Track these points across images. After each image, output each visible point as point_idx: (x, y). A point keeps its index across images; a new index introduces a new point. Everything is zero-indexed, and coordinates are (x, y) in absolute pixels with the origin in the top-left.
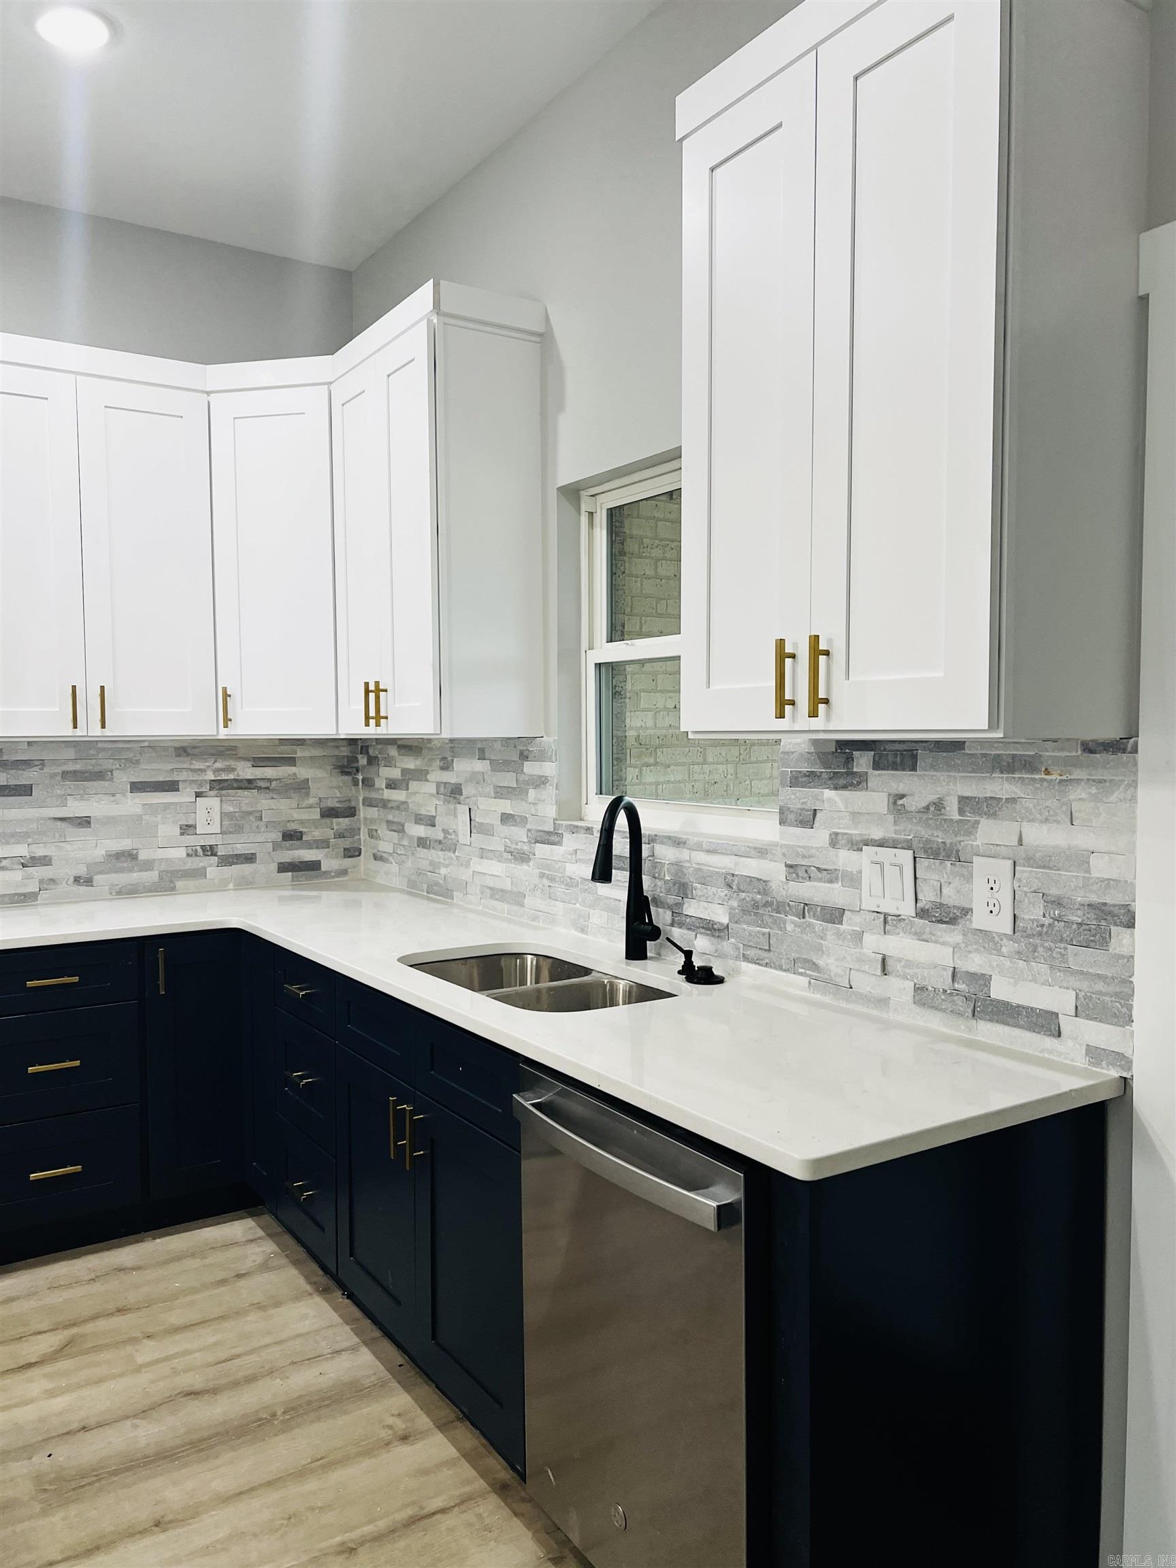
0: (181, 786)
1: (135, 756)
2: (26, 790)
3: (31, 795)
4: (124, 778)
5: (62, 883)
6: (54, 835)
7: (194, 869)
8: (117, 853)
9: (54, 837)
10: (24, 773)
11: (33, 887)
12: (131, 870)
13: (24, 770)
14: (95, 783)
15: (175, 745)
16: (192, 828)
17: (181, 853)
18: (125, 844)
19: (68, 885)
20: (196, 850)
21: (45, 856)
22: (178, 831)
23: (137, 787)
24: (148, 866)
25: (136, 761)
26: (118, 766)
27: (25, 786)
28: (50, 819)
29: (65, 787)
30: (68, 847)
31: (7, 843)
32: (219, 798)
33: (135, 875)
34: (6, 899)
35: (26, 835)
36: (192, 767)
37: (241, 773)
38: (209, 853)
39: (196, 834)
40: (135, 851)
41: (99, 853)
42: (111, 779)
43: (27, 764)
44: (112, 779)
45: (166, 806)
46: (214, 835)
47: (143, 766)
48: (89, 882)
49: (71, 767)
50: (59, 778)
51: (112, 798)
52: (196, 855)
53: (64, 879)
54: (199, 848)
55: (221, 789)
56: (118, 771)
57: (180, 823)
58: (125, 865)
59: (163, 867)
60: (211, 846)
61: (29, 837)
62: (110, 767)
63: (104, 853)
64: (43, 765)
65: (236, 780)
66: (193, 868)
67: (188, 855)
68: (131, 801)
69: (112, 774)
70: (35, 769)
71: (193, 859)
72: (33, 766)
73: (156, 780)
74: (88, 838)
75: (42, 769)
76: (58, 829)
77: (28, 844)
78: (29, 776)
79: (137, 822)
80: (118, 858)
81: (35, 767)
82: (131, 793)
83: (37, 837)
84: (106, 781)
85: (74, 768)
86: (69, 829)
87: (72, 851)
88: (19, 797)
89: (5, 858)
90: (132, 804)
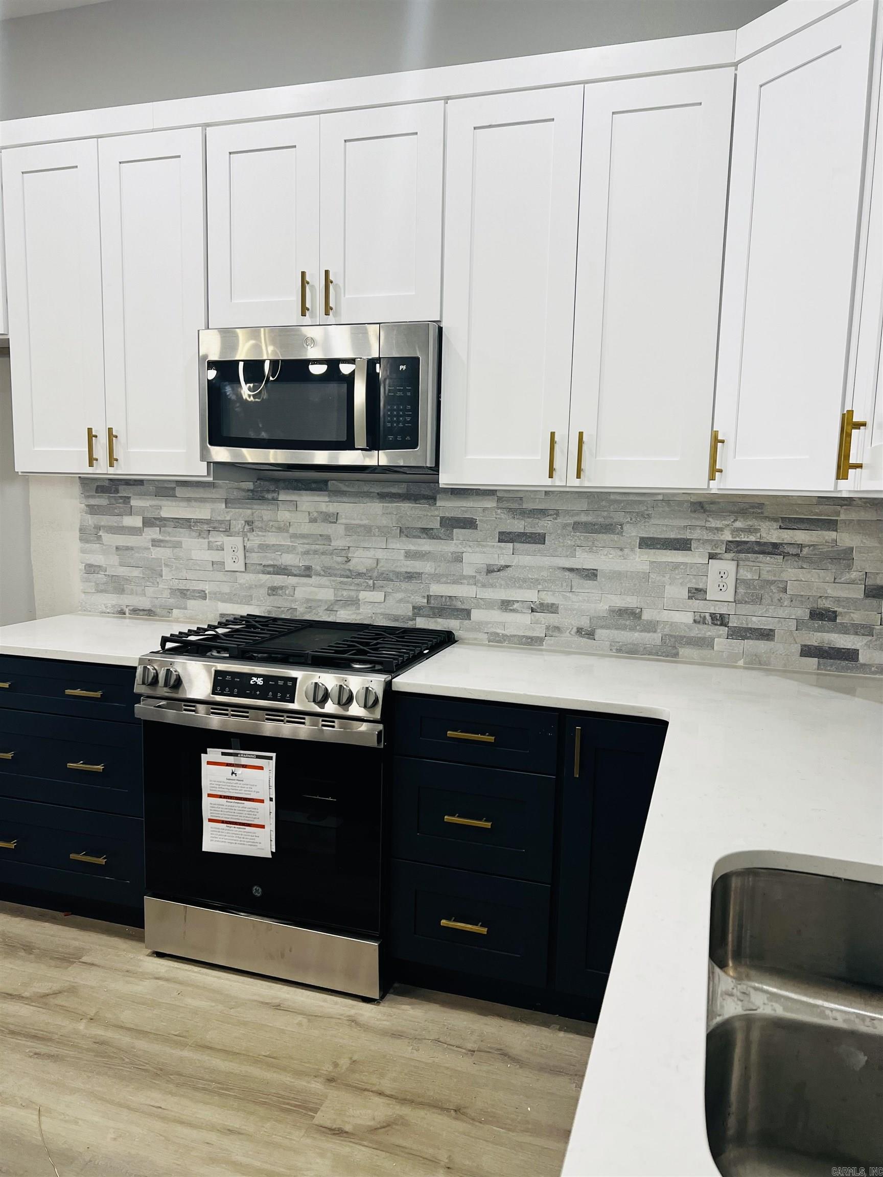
0: (694, 545)
1: (647, 510)
2: (539, 539)
3: (544, 544)
4: (634, 532)
5: (566, 632)
6: (562, 584)
7: (700, 638)
8: (621, 610)
9: (562, 586)
10: (540, 522)
11: (539, 632)
12: (633, 629)
13: (539, 518)
14: (605, 537)
15: (692, 500)
16: (702, 592)
17: (686, 618)
18: (631, 602)
19: (570, 634)
20: (705, 617)
21: (553, 604)
22: (686, 594)
23: (647, 543)
24: (651, 627)
25: (648, 515)
26: (629, 519)
27: (539, 534)
28: (559, 568)
29: (576, 538)
30: (574, 597)
31: (520, 587)
32: (736, 562)
33: (636, 634)
34: (516, 640)
35: (537, 581)
36: (708, 525)
37: (764, 535)
38: (719, 623)
39: (706, 599)
40: (638, 610)
41: (603, 607)
42: (621, 533)
43: (542, 513)
44: (622, 532)
45: (676, 566)
46: (726, 604)
47: (653, 521)
48: (591, 635)
49: (583, 518)
50: (570, 529)
51: (620, 553)
52: (704, 623)
53: (568, 629)
54: (707, 615)
55: (739, 552)
56: (628, 525)
57: (689, 585)
58: (628, 623)
59: (667, 631)
60: (721, 615)
61: (539, 584)
62: (622, 520)
63: (607, 607)
64: (557, 514)
65: (758, 543)
66: (700, 635)
67: (695, 621)
68: (639, 557)
69: (622, 528)
70: (549, 518)
71: (701, 626)
72: (548, 516)
73: (667, 536)
74: (593, 591)
75: (556, 519)
76: (566, 579)
77: (538, 591)
78: (543, 525)
79: (643, 580)
80: (620, 615)
81: (549, 517)
82: (639, 548)
83: (546, 585)
84: (616, 534)
85: (586, 520)
86: (576, 580)
87: (577, 602)
88: (534, 545)
89: (518, 601)
90: (639, 560)
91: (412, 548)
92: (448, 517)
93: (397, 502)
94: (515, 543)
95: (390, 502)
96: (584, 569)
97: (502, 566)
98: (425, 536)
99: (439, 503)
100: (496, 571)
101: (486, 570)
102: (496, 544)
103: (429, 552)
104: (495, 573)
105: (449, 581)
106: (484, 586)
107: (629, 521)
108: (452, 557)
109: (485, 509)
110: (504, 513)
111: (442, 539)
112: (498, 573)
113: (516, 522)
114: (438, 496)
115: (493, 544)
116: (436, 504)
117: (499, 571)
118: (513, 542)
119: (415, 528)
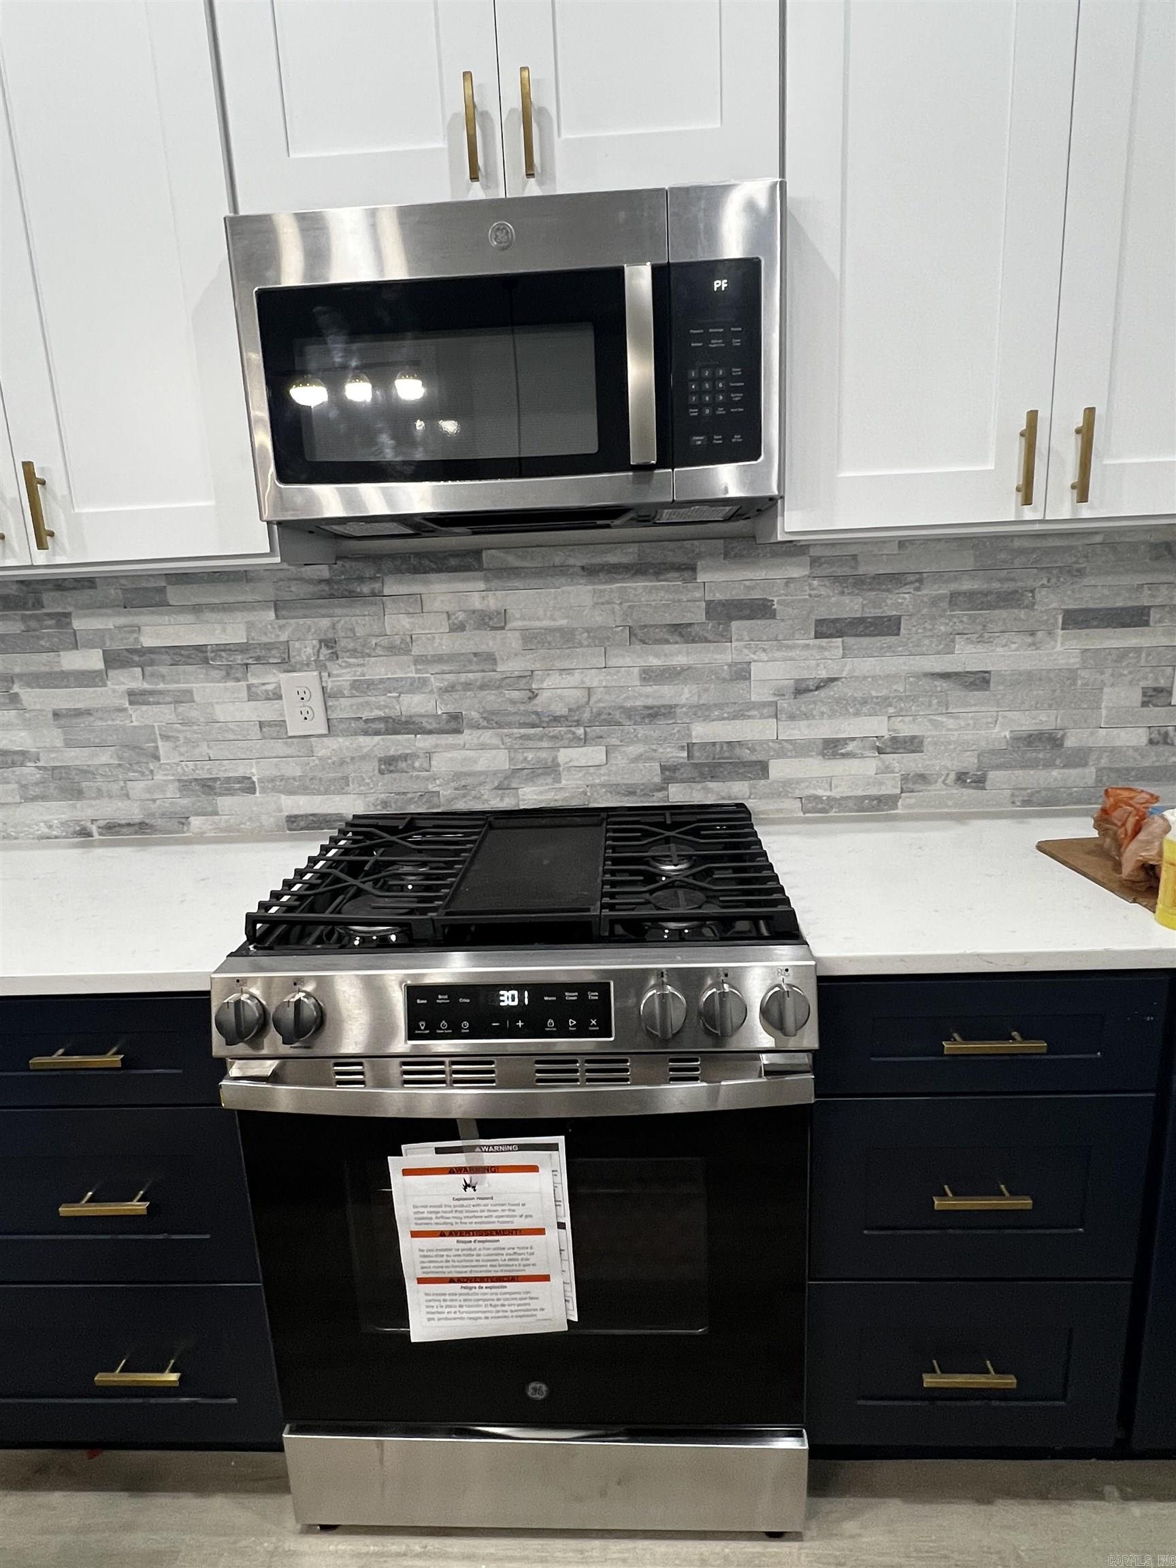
0: (1154, 615)
1: (1076, 562)
2: (887, 626)
3: (898, 634)
4: (1052, 602)
5: (936, 782)
6: (930, 702)
7: (1157, 767)
8: (1031, 736)
9: (930, 706)
10: (890, 596)
11: (890, 787)
12: (1049, 764)
13: (888, 590)
14: (1003, 613)
15: (1152, 540)
16: (1165, 694)
17: (1133, 738)
18: (1045, 720)
19: (945, 784)
20: (1166, 733)
21: (914, 737)
22: (1137, 697)
23: (1077, 620)
24: (1079, 758)
25: (1078, 570)
26: (1045, 581)
27: (890, 618)
28: (926, 675)
29: (955, 620)
30: (950, 723)
31: (857, 714)
33: (1055, 773)
34: (851, 804)
35: (885, 701)
39: (1170, 705)
40: (1060, 733)
41: (1001, 733)
42: (1031, 606)
43: (896, 580)
44: (1034, 604)
45: (1123, 653)
47: (1086, 581)
48: (980, 782)
49: (967, 585)
50: (945, 605)
51: (1029, 640)
52: (1166, 743)
53: (939, 775)
54: (1171, 731)
56: (1043, 591)
57: (1143, 684)
58: (1041, 756)
59: (1104, 762)
61: (890, 705)
62: (1030, 583)
63: (1007, 734)
64: (920, 581)
66: (1157, 764)
67: (1151, 742)
68: (1062, 644)
69: (1033, 597)
70: (909, 588)
71: (1161, 748)
72: (906, 584)
73: (1109, 605)
74: (983, 709)
75: (918, 589)
76: (937, 692)
77: (889, 717)
78: (899, 601)
79: (1068, 682)
80: (1030, 744)
81: (908, 586)
82: (1062, 629)
83: (902, 705)
84: (1023, 608)
85: (970, 587)
86: (955, 693)
87: (956, 730)
88: (879, 638)
89: (853, 739)
90: (1062, 649)
91: (654, 662)
92: (720, 601)
93: (623, 580)
94: (844, 638)
95: (606, 582)
96: (967, 672)
97: (822, 680)
98: (678, 639)
99: (702, 577)
100: (812, 690)
101: (792, 690)
102: (812, 642)
103: (689, 668)
104: (811, 694)
105: (726, 715)
106: (792, 717)
107: (1046, 583)
108: (731, 672)
109: (789, 581)
110: (825, 586)
111: (710, 642)
112: (816, 693)
113: (846, 600)
114: (699, 563)
115: (807, 642)
116: (695, 579)
117: (818, 688)
118: (843, 637)
119: (656, 626)
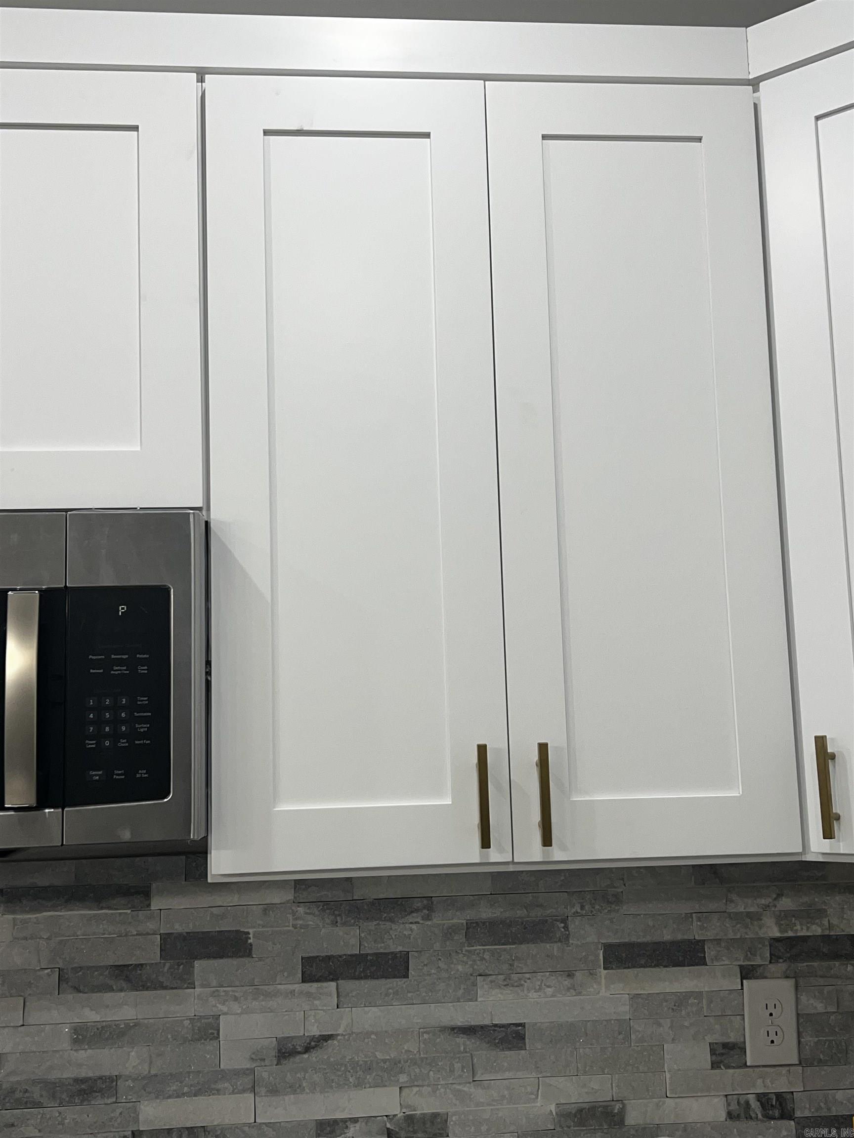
0: (710, 952)
1: (612, 887)
2: (394, 966)
3: (406, 976)
4: (590, 935)
6: (452, 1065)
8: (581, 1111)
9: (452, 1071)
10: (393, 926)
13: (391, 920)
14: (532, 949)
16: (737, 1051)
17: (713, 1111)
18: (598, 1088)
20: (747, 1103)
21: (435, 1116)
22: (706, 1058)
23: (620, 956)
25: (615, 895)
27: (394, 955)
28: (443, 1029)
29: (474, 957)
30: (478, 1094)
31: (360, 1084)
32: (794, 979)
35: (396, 1066)
36: (731, 909)
37: (835, 921)
38: (777, 1113)
39: (745, 1066)
40: (618, 1106)
41: (545, 1108)
42: (565, 939)
43: (399, 907)
44: (567, 937)
45: (681, 1000)
46: (784, 1070)
47: (625, 909)
49: (486, 913)
50: (460, 937)
51: (567, 982)
52: (749, 1118)
54: (752, 1099)
55: (794, 958)
56: (577, 921)
57: (709, 1039)
60: (779, 1095)
61: (402, 1071)
63: (553, 1108)
64: (430, 908)
65: (825, 938)
67: (730, 1115)
68: (607, 988)
69: (566, 928)
70: (416, 917)
71: (743, 1125)
72: (412, 912)
73: (657, 939)
74: (520, 1074)
75: (428, 918)
76: (460, 1052)
77: (400, 1088)
78: (404, 935)
79: (621, 1037)
80: (582, 1123)
81: (414, 915)
82: (605, 968)
83: (417, 1070)
84: (556, 942)
85: (490, 915)
86: (483, 1053)
87: (489, 1105)
88: (383, 981)
89: (355, 1120)
90: (608, 994)
91: (91, 1016)
92: (180, 934)
93: (54, 908)
94: (340, 982)
95: (33, 910)
96: (496, 1025)
97: (313, 1038)
98: (124, 984)
99: (157, 903)
100: (300, 1053)
101: (274, 1053)
102: (297, 987)
103: (136, 1025)
104: (298, 1058)
105: (186, 1089)
106: (274, 1091)
107: (579, 910)
108: (193, 1030)
109: (267, 909)
110: (313, 914)
111: (165, 988)
112: (306, 1056)
113: (340, 931)
114: (154, 886)
115: (291, 987)
116: (149, 905)
117: (307, 1049)
118: (337, 979)
119: (97, 968)
